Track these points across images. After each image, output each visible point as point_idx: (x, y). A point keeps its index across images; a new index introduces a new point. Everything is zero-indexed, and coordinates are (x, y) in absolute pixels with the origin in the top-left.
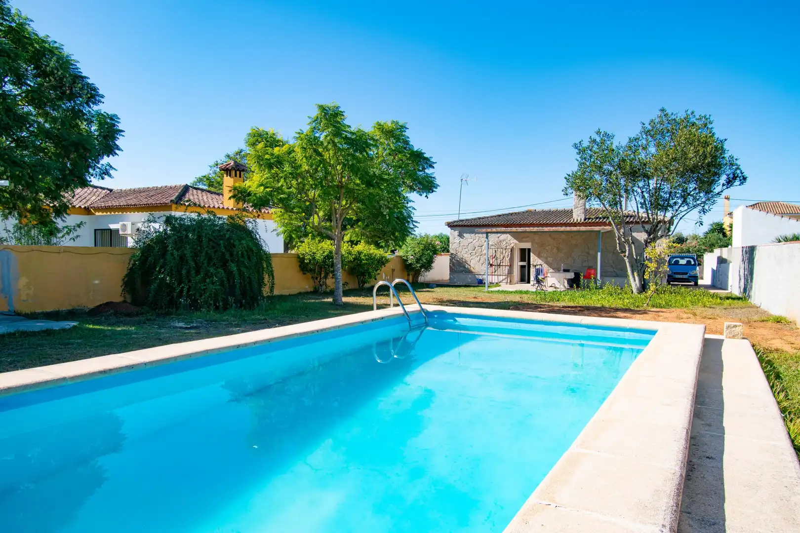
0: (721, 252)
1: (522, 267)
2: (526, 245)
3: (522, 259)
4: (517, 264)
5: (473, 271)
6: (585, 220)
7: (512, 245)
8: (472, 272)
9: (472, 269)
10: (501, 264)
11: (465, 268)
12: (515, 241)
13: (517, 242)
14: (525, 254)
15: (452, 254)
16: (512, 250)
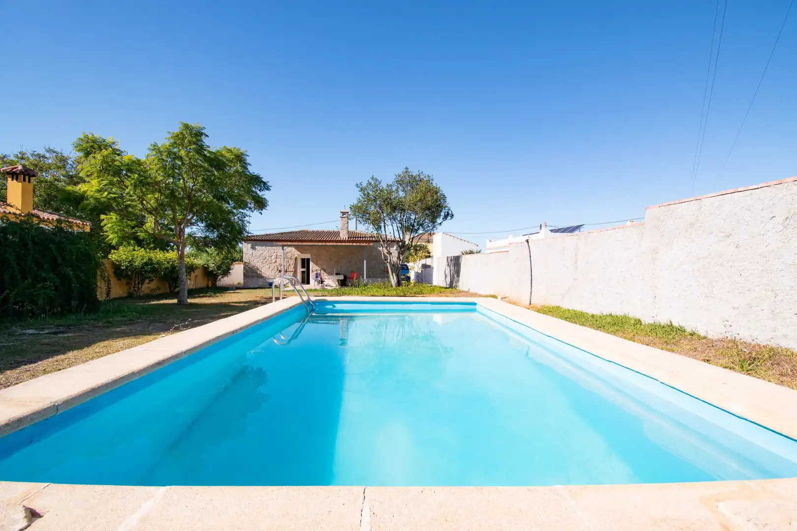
0: (426, 261)
1: (303, 272)
2: (307, 256)
3: (303, 267)
4: (300, 270)
5: (265, 276)
6: (348, 238)
7: (296, 256)
8: (263, 277)
9: (263, 274)
10: (288, 270)
11: (257, 273)
12: (298, 252)
13: (300, 254)
14: (305, 263)
15: (245, 263)
16: (296, 259)
